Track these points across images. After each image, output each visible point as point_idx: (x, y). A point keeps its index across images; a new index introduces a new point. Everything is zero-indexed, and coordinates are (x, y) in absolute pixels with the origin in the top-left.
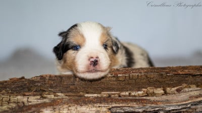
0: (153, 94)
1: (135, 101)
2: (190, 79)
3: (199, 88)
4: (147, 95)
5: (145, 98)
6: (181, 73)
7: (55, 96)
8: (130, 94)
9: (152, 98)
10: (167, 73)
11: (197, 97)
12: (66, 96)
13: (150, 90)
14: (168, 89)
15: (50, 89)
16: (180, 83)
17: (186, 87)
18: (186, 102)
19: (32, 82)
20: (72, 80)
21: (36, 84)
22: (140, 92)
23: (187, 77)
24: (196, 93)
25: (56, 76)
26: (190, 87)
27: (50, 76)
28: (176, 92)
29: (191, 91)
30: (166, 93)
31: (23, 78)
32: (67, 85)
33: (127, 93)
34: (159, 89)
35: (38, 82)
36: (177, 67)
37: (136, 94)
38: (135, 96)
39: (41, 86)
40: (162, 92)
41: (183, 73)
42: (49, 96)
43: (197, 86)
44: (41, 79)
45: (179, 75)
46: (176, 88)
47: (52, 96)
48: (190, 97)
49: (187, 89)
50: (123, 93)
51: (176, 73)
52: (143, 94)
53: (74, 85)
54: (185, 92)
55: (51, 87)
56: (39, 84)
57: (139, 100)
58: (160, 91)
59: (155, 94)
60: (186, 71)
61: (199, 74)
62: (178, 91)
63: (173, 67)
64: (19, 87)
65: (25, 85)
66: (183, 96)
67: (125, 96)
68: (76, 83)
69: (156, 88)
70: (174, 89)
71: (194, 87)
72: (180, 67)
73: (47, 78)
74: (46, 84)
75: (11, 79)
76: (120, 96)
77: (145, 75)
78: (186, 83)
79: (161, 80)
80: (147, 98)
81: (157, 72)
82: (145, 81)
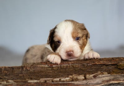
0: (77, 80)
2: (105, 67)
3: (109, 75)
4: (73, 81)
5: (70, 82)
6: (97, 64)
7: (7, 82)
8: (60, 79)
9: (76, 83)
10: (88, 63)
11: (107, 81)
12: (15, 82)
13: (75, 76)
14: (88, 76)
15: (5, 77)
16: (97, 71)
17: (100, 74)
20: (20, 70)
22: (67, 79)
23: (102, 66)
24: (107, 78)
25: (9, 67)
26: (103, 74)
27: (5, 68)
28: (93, 78)
29: (104, 77)
30: (85, 79)
32: (17, 73)
33: (58, 79)
34: (81, 76)
38: (63, 81)
40: (83, 78)
41: (99, 63)
42: (3, 83)
43: (108, 73)
45: (96, 65)
46: (93, 75)
47: (5, 83)
48: (103, 81)
49: (100, 76)
50: (56, 79)
51: (94, 64)
52: (69, 80)
53: (22, 73)
54: (100, 77)
55: (6, 75)
57: (66, 84)
58: (82, 77)
59: (78, 79)
60: (102, 62)
61: (110, 64)
62: (95, 77)
66: (98, 80)
67: (57, 81)
68: (23, 72)
69: (79, 74)
70: (92, 76)
71: (106, 74)
73: (3, 69)
74: (2, 73)
76: (53, 82)
77: (72, 65)
78: (101, 71)
79: (83, 69)
80: (73, 82)
81: (81, 63)
82: (72, 70)
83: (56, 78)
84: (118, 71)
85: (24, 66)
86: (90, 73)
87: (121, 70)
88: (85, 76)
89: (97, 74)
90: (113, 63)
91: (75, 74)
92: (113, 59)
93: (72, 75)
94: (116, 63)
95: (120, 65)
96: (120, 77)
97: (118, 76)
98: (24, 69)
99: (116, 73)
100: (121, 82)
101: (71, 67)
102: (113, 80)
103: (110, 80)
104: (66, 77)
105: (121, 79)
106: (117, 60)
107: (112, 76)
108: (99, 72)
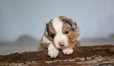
0: (80, 61)
1: (71, 64)
2: (99, 52)
3: (103, 57)
4: (77, 61)
5: (75, 63)
6: (94, 49)
7: (31, 63)
8: (68, 61)
9: (79, 63)
10: (87, 49)
11: (101, 62)
12: (36, 62)
13: (78, 58)
14: (87, 58)
15: (29, 59)
16: (94, 55)
17: (96, 57)
18: (96, 65)
19: (21, 55)
20: (40, 54)
21: (23, 56)
22: (73, 60)
23: (97, 51)
24: (101, 60)
25: (32, 52)
26: (98, 57)
27: (30, 52)
28: (91, 59)
29: (99, 59)
30: (86, 60)
31: (17, 53)
32: (38, 56)
33: (67, 61)
34: (83, 58)
35: (24, 55)
36: (93, 46)
37: (71, 61)
38: (70, 62)
39: (25, 57)
40: (84, 59)
41: (95, 49)
42: (28, 63)
43: (102, 56)
44: (25, 54)
46: (91, 57)
48: (98, 62)
49: (96, 58)
50: (65, 61)
51: (92, 49)
52: (74, 61)
54: (96, 59)
55: (30, 58)
56: (24, 56)
57: (72, 64)
58: (83, 59)
59: (81, 60)
60: (97, 48)
61: (103, 49)
62: (92, 59)
63: (91, 46)
64: (14, 58)
65: (17, 57)
66: (94, 61)
67: (65, 62)
68: (42, 55)
69: (82, 57)
71: (100, 57)
72: (94, 46)
73: (28, 53)
74: (27, 56)
75: (11, 54)
76: (63, 62)
77: (76, 51)
78: (96, 54)
79: (84, 53)
80: (77, 63)
81: (82, 49)
82: (76, 53)
83: (65, 59)
84: (109, 55)
85: (43, 51)
86: (89, 56)
87: (111, 54)
88: (85, 59)
89: (94, 57)
90: (105, 49)
91: (79, 57)
92: (105, 46)
93: (76, 57)
94: (107, 49)
95: (110, 50)
96: (110, 59)
97: (109, 58)
98: (43, 53)
99: (108, 56)
100: (111, 62)
101: (76, 52)
102: (105, 61)
103: (103, 61)
104: (72, 59)
105: (111, 60)
106: (108, 47)
107: (105, 58)
108: (96, 56)
